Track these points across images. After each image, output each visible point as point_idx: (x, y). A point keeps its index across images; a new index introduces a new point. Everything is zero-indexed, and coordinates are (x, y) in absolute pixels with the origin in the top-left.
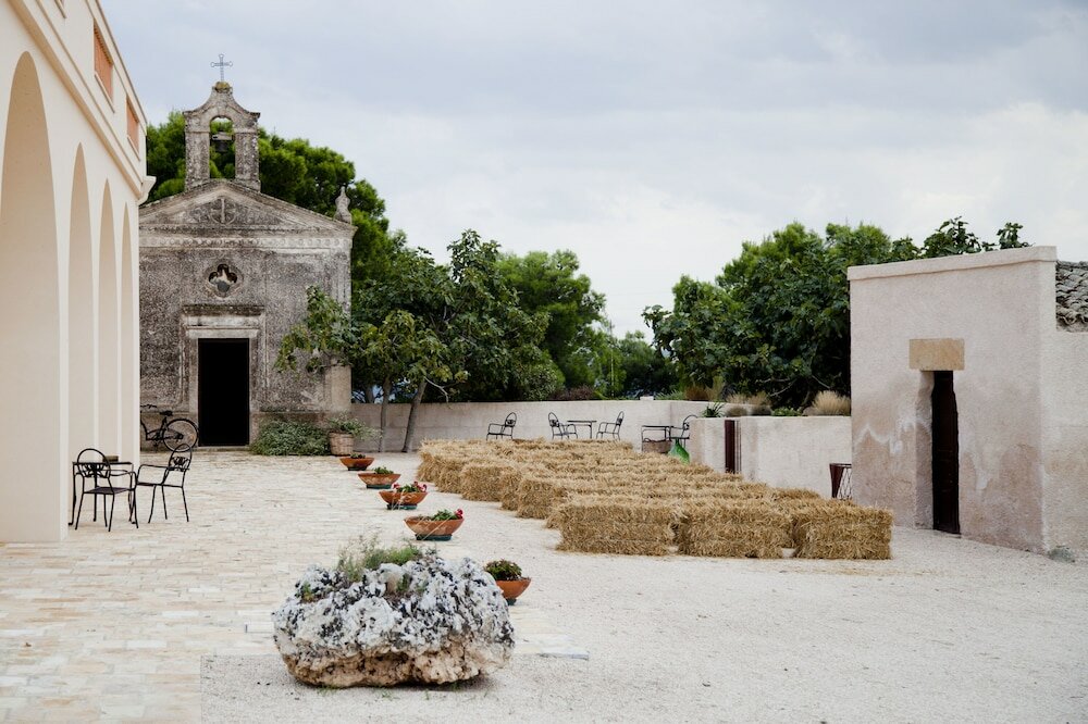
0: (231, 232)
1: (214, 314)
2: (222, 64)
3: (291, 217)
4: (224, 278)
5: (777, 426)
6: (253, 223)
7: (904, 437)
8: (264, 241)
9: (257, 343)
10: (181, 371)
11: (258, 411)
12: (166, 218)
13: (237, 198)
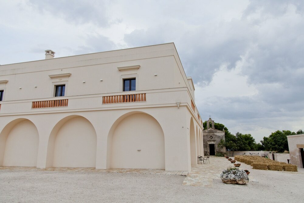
0: (212, 133)
1: (211, 141)
2: (210, 116)
3: (218, 131)
4: (211, 138)
5: (279, 155)
7: (297, 156)
8: (215, 134)
9: (215, 144)
10: (207, 147)
11: (216, 152)
12: (205, 132)
13: (212, 129)
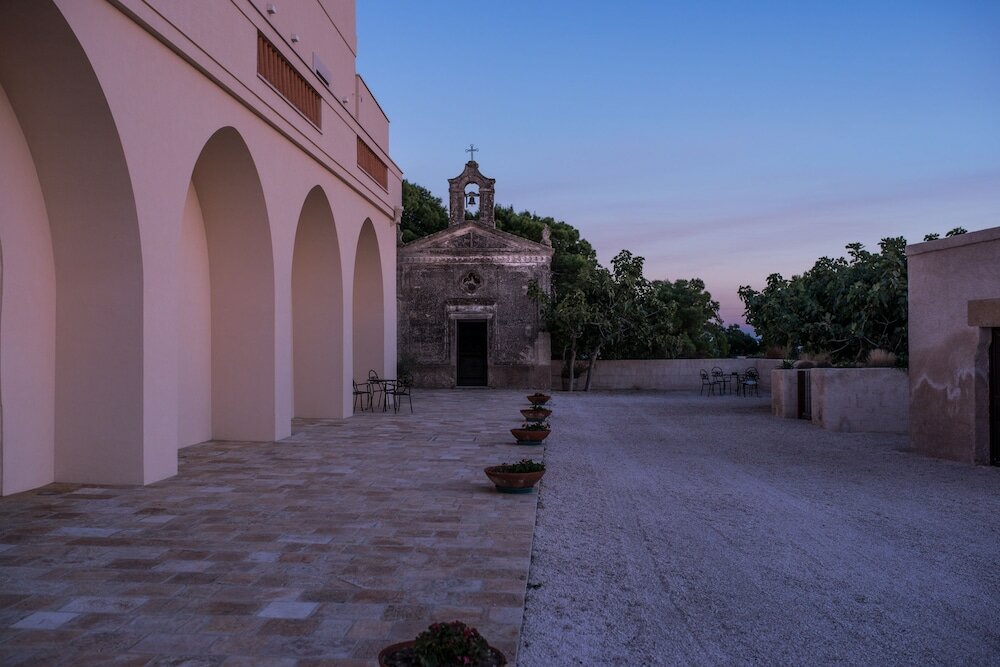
0: (476, 253)
1: (466, 304)
2: (472, 150)
3: (513, 243)
4: (472, 282)
5: (840, 376)
6: (490, 247)
7: (962, 385)
8: (497, 258)
9: (492, 321)
10: (446, 340)
11: (492, 364)
12: (437, 245)
13: (480, 232)
